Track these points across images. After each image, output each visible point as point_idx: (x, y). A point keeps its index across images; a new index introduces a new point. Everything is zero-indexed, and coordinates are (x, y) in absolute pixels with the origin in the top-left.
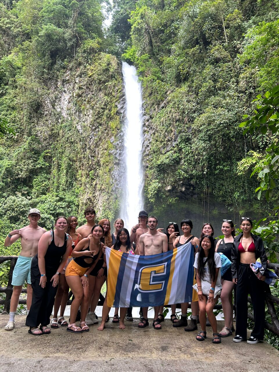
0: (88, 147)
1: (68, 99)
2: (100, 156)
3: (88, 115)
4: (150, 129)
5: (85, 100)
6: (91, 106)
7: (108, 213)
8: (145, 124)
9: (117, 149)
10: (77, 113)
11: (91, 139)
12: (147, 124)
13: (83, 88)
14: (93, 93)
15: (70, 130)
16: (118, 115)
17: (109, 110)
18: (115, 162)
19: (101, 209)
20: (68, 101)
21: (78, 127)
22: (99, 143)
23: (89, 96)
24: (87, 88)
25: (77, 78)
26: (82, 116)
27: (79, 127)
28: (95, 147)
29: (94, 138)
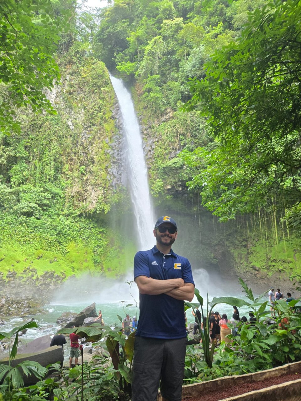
0: (80, 143)
1: (55, 93)
2: (93, 153)
3: (80, 114)
4: (148, 137)
5: (76, 99)
6: (83, 105)
7: (104, 206)
8: (143, 132)
9: (114, 150)
10: (68, 109)
11: (82, 136)
12: (145, 132)
13: (75, 86)
14: (85, 94)
15: (57, 124)
16: (113, 120)
17: (104, 114)
18: (112, 161)
19: (94, 202)
20: (55, 95)
21: (68, 122)
22: (93, 141)
23: (80, 95)
24: (79, 87)
25: (68, 76)
26: (73, 113)
27: (70, 123)
28: (89, 145)
29: (86, 136)
